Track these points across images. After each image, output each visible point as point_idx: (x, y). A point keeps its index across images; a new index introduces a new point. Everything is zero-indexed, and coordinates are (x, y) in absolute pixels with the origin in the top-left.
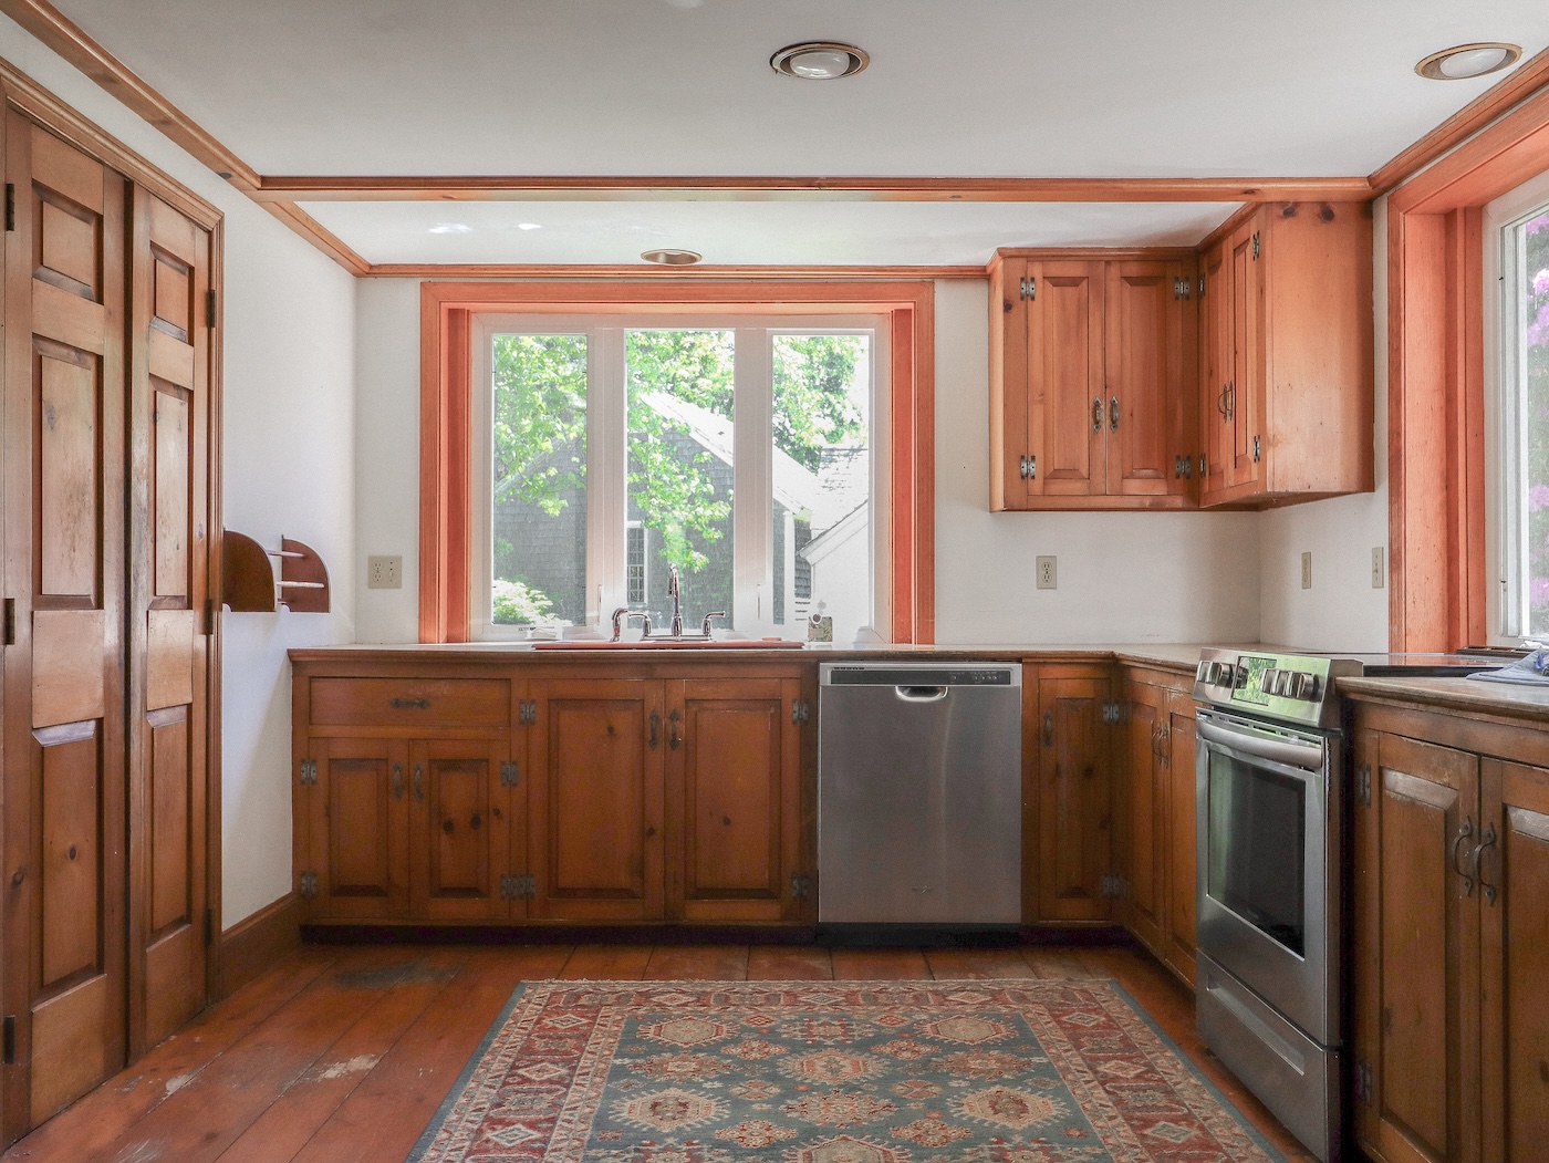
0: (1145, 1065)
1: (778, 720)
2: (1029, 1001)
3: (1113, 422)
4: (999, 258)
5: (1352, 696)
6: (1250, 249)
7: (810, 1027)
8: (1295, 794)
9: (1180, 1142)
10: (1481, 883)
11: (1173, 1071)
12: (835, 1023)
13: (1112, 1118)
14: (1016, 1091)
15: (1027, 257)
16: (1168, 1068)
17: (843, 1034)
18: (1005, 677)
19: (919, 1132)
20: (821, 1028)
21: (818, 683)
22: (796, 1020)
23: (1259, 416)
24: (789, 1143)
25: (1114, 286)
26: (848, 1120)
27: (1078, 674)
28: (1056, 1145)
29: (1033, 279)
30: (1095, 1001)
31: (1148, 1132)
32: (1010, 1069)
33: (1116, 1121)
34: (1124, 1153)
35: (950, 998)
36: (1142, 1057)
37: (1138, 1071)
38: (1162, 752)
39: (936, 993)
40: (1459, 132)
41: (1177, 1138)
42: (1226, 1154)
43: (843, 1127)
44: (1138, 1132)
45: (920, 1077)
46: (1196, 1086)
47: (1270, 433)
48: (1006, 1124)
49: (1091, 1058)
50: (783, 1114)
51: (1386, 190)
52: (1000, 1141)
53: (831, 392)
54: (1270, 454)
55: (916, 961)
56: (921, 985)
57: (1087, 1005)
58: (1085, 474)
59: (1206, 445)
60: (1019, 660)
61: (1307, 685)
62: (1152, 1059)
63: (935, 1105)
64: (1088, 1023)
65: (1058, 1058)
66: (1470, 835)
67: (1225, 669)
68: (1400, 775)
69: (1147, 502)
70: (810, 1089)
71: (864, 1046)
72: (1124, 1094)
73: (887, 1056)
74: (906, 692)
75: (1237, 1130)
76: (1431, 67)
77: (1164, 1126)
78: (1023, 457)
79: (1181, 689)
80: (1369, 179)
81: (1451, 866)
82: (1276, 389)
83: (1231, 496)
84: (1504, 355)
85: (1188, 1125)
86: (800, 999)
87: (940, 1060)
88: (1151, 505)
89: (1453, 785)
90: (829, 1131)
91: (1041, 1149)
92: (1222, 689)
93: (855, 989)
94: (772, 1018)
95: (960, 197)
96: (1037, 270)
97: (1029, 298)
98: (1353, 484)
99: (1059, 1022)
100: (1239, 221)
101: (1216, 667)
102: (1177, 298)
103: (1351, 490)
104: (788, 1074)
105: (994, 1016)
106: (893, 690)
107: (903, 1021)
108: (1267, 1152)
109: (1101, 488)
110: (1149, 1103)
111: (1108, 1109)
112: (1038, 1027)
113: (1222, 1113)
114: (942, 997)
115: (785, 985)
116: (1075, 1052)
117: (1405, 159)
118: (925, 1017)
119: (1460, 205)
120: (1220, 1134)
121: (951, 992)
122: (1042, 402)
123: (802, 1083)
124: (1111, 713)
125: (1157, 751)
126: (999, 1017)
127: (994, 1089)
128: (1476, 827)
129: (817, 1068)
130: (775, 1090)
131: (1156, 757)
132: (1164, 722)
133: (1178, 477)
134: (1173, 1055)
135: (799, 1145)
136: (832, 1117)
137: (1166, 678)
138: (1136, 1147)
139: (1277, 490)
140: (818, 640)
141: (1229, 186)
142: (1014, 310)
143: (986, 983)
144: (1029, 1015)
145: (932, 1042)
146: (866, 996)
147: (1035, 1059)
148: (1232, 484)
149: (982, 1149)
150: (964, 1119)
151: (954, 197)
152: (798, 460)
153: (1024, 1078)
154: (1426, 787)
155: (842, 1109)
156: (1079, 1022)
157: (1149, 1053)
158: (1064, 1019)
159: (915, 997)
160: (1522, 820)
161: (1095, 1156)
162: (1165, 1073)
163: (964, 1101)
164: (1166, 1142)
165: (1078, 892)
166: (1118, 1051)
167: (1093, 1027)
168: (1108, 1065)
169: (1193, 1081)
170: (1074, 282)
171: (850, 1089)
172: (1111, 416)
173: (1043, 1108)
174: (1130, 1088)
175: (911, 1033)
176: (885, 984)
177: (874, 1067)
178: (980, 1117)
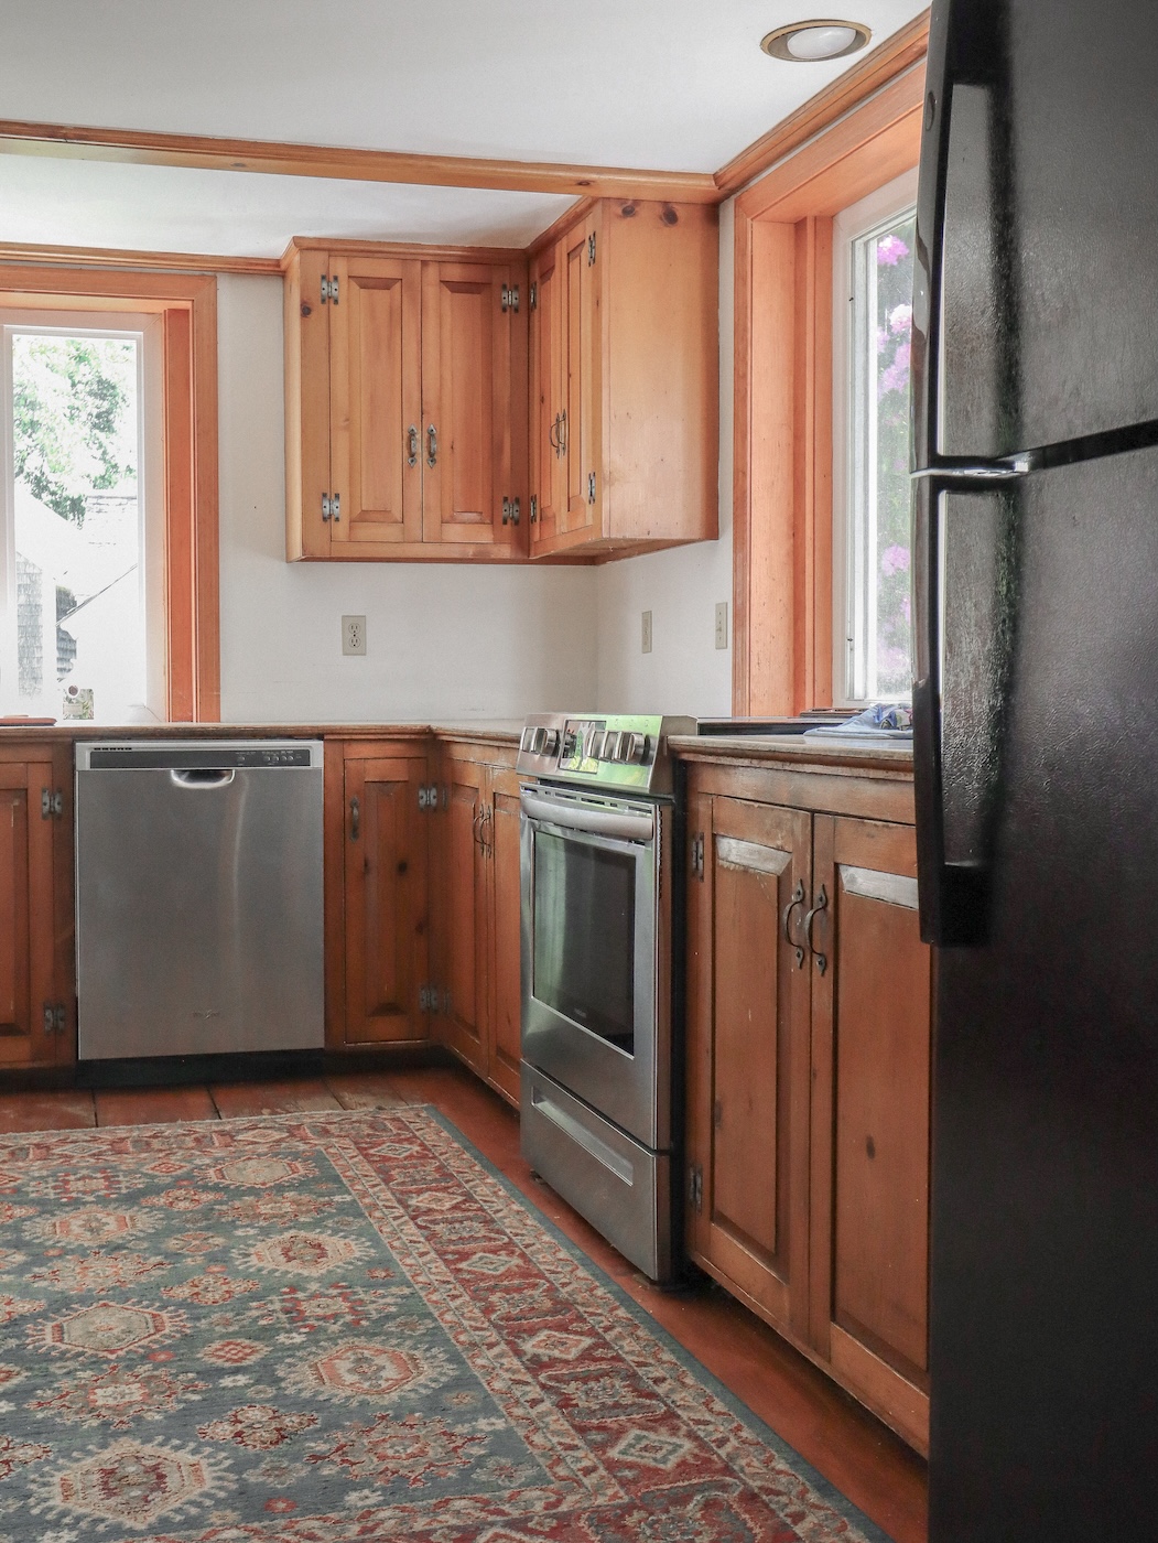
0: (462, 1194)
1: (24, 815)
2: (333, 1135)
3: (431, 455)
4: (295, 250)
5: (685, 757)
6: (585, 252)
7: (67, 1182)
8: (624, 873)
9: (498, 1273)
10: (813, 951)
11: (494, 1199)
12: (99, 1175)
13: (422, 1255)
14: (312, 1236)
15: (329, 250)
16: (487, 1195)
17: (107, 1188)
18: (303, 757)
19: (196, 1290)
20: (80, 1183)
21: (73, 767)
22: (48, 1176)
23: (594, 453)
24: (34, 1317)
25: (432, 291)
26: (110, 1283)
27: (389, 754)
28: (359, 1289)
29: (336, 278)
30: (408, 1129)
31: (463, 1265)
32: (308, 1211)
33: (428, 1258)
34: (436, 1290)
35: (239, 1138)
36: (459, 1186)
37: (455, 1202)
38: (484, 839)
39: (222, 1133)
40: (810, 125)
41: (495, 1269)
42: (549, 1281)
43: (103, 1293)
44: (453, 1267)
45: (201, 1229)
46: (518, 1212)
47: (606, 470)
48: (300, 1271)
49: (402, 1193)
50: (27, 1285)
51: (733, 191)
52: (293, 1289)
53: (102, 430)
54: (605, 493)
55: (198, 1100)
56: (202, 1126)
57: (399, 1135)
58: (398, 516)
59: (536, 486)
60: (320, 737)
61: (638, 746)
62: (471, 1188)
63: (219, 1258)
64: (399, 1154)
65: (364, 1194)
66: (802, 902)
67: (551, 735)
68: (733, 842)
69: (470, 552)
70: (64, 1252)
71: (132, 1198)
72: (438, 1228)
73: (160, 1209)
74: (184, 776)
75: (561, 1255)
76: (777, 44)
77: (481, 1258)
78: (324, 495)
79: (505, 764)
80: (716, 177)
81: (783, 936)
82: (612, 417)
83: (563, 545)
84: (853, 387)
85: (508, 1255)
86: (54, 1151)
87: (225, 1207)
88: (474, 555)
89: (786, 848)
90: (86, 1299)
91: (340, 1294)
92: (548, 759)
93: (124, 1135)
94: (16, 1175)
95: (243, 165)
96: (340, 267)
97: (332, 301)
98: (696, 530)
99: (366, 1156)
100: (574, 218)
101: (541, 733)
102: (504, 310)
103: (693, 537)
104: (38, 1238)
105: (290, 1154)
106: (168, 775)
107: (181, 1167)
108: (593, 1275)
109: (417, 534)
110: (465, 1234)
111: (418, 1245)
112: (341, 1162)
113: (546, 1238)
114: (229, 1136)
115: (35, 1137)
116: (383, 1186)
117: (750, 157)
118: (207, 1161)
119: (810, 214)
120: (543, 1261)
121: (239, 1132)
122: (347, 428)
123: (53, 1247)
124: (428, 797)
125: (479, 839)
126: (296, 1156)
127: (287, 1235)
128: (808, 892)
129: (74, 1228)
130: (19, 1258)
131: (479, 845)
132: (486, 804)
133: (505, 522)
134: (495, 1181)
135: (47, 1318)
136: (90, 1282)
137: (489, 752)
138: (448, 1282)
139: (613, 536)
140: (75, 717)
141: (561, 174)
142: (313, 315)
143: (282, 1119)
144: (332, 1150)
145: (216, 1188)
146: (136, 1142)
147: (337, 1198)
148: (563, 532)
149: (271, 1302)
150: (251, 1270)
151: (237, 165)
152: (61, 514)
153: (323, 1219)
154: (759, 852)
155: (103, 1272)
156: (390, 1154)
157: (467, 1182)
158: (372, 1151)
159: (197, 1140)
160: (853, 880)
161: (403, 1297)
162: (485, 1201)
163: (252, 1250)
164: (483, 1274)
165: (389, 1009)
166: (432, 1181)
167: (406, 1158)
168: (420, 1198)
169: (515, 1207)
170: (386, 284)
171: (114, 1248)
172: (429, 447)
173: (344, 1250)
174: (445, 1221)
175: (193, 1182)
176: (162, 1126)
177: (145, 1221)
178: (271, 1266)
